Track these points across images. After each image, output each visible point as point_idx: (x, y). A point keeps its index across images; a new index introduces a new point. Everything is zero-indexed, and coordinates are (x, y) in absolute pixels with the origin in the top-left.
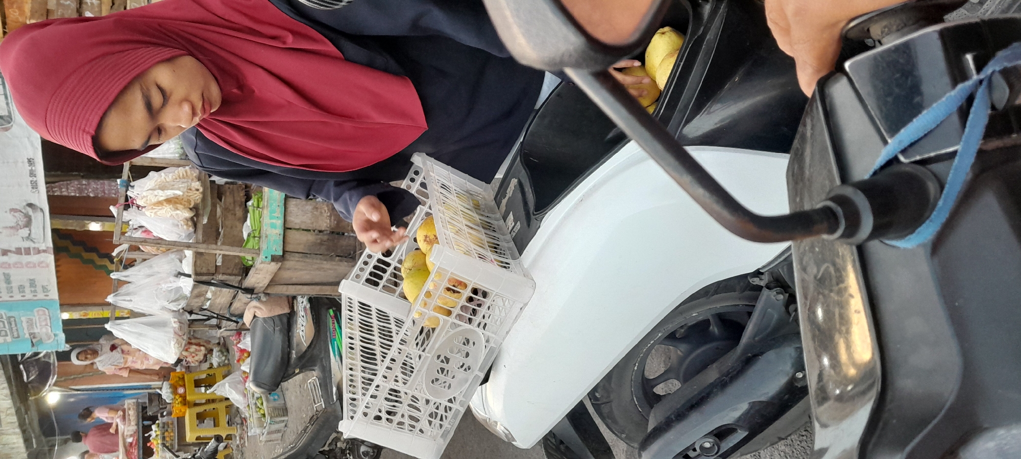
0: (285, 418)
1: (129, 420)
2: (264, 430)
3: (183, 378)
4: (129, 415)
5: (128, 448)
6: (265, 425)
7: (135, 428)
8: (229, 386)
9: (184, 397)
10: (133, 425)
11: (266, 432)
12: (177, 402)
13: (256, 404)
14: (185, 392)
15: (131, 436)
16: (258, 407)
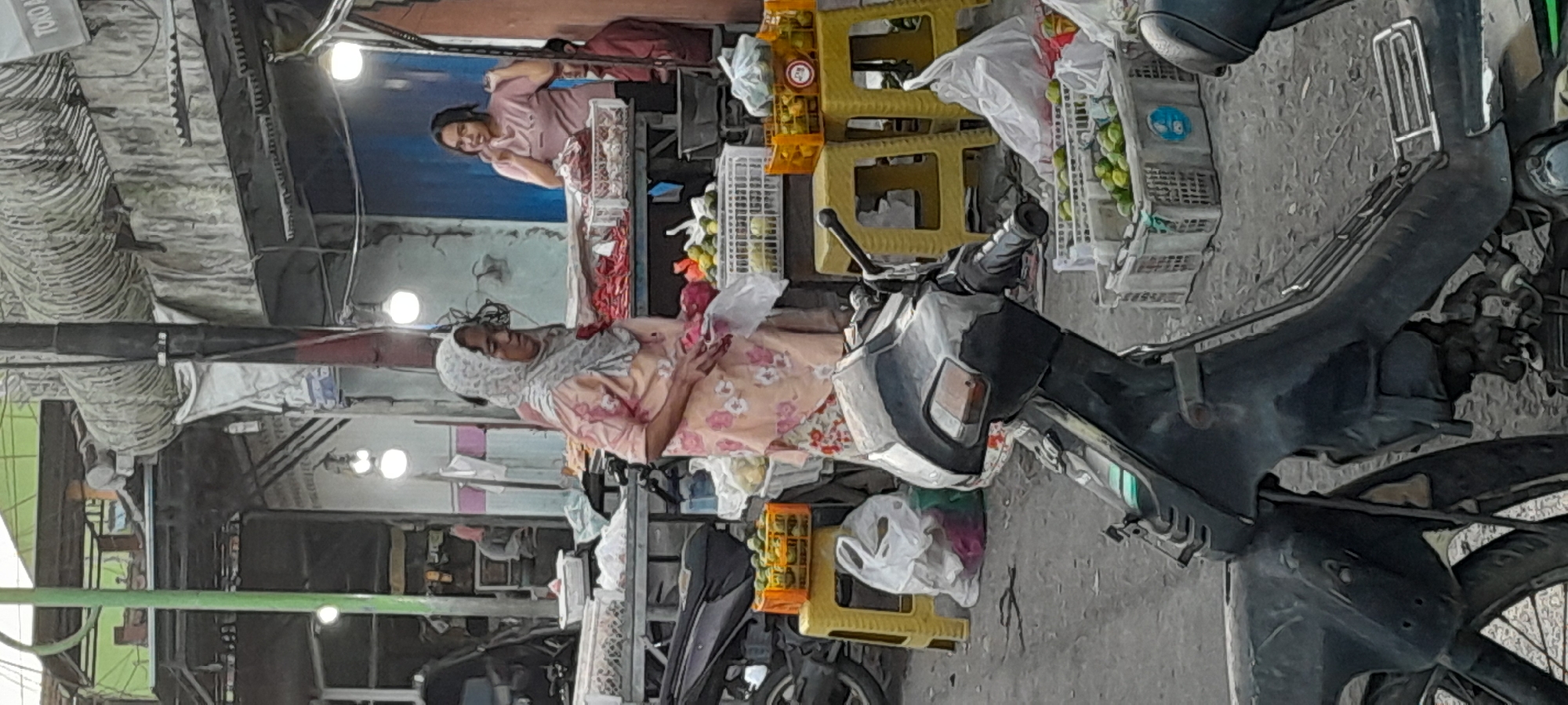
0: (1212, 214)
1: (605, 174)
2: (1123, 252)
3: (811, 25)
4: (603, 156)
5: (599, 280)
6: (1129, 232)
7: (621, 206)
8: (989, 71)
9: (809, 98)
10: (617, 197)
11: (1130, 261)
12: (784, 118)
13: (1093, 146)
14: (817, 79)
15: (609, 234)
16: (1104, 160)
